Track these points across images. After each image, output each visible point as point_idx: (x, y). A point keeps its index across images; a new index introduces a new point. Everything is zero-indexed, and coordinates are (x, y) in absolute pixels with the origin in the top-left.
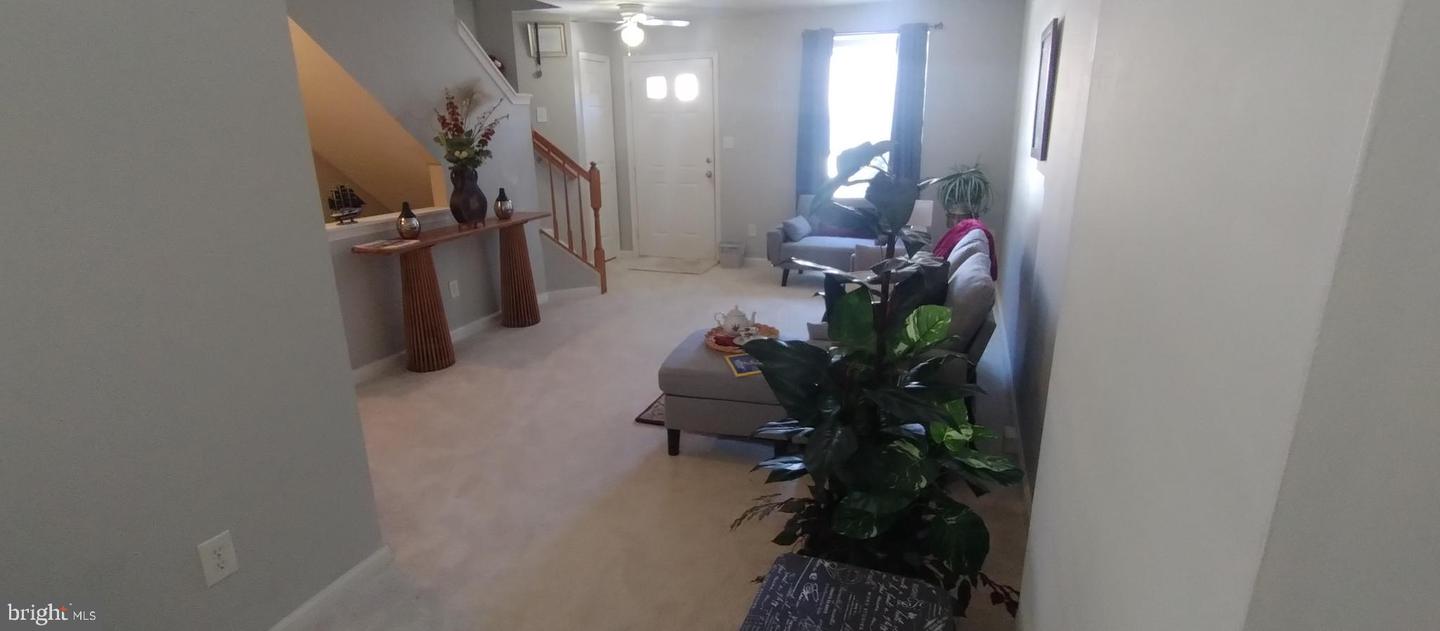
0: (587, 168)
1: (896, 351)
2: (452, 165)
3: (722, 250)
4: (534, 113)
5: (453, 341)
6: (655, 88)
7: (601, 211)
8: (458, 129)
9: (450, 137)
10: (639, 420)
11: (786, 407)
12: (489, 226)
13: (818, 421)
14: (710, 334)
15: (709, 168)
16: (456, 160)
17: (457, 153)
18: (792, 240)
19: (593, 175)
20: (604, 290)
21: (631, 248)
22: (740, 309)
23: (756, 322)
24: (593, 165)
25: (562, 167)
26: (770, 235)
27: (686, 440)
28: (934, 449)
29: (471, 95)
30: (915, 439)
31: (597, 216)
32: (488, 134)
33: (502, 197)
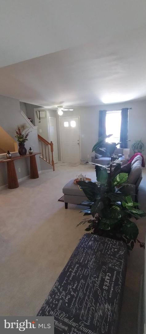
0: (50, 142)
1: (114, 184)
2: (19, 142)
3: (82, 161)
4: (38, 131)
5: (18, 182)
6: (66, 124)
7: (53, 152)
8: (20, 134)
9: (18, 136)
10: (59, 200)
11: (88, 198)
12: (27, 156)
13: (95, 201)
14: (75, 180)
15: (78, 142)
16: (20, 141)
17: (20, 140)
18: (98, 159)
19: (51, 144)
20: (54, 170)
21: (61, 161)
22: (82, 174)
23: (86, 177)
24: (51, 142)
25: (44, 142)
26: (92, 157)
27: (69, 205)
28: (123, 208)
29: (23, 127)
30: (118, 205)
31: (52, 153)
32: (27, 135)
33: (30, 149)
